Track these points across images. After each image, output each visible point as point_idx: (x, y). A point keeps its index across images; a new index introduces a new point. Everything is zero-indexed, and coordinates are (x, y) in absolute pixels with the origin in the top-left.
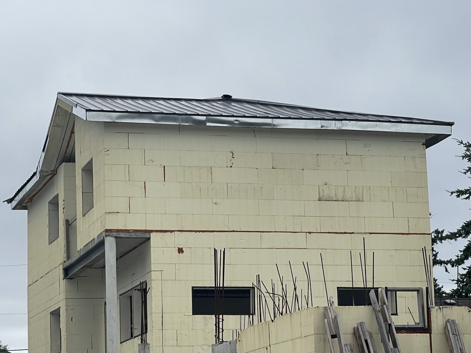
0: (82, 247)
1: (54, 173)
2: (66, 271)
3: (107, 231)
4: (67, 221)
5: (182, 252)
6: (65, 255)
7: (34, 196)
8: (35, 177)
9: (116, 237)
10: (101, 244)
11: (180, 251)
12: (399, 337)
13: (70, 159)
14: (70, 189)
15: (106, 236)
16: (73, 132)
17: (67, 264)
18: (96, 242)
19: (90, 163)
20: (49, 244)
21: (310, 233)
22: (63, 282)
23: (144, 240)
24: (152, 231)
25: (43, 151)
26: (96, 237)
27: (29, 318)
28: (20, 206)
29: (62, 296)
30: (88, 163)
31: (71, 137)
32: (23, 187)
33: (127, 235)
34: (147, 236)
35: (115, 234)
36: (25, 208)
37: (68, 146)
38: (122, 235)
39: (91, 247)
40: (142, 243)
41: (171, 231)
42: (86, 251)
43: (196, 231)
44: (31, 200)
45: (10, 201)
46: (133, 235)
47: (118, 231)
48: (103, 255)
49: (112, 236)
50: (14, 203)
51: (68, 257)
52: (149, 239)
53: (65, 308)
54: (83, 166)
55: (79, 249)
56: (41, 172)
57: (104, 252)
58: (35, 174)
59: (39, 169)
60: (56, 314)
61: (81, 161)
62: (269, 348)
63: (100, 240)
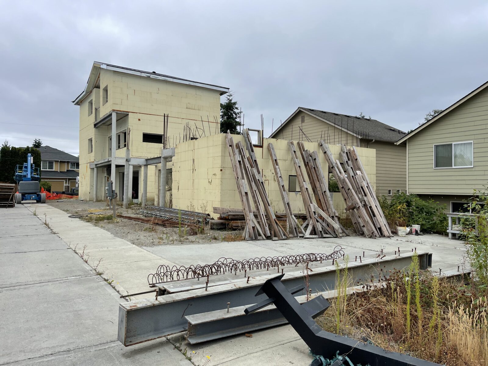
0: (102, 116)
1: (91, 92)
2: (95, 125)
3: (113, 110)
4: (96, 108)
5: (140, 120)
6: (95, 120)
7: (82, 101)
8: (84, 93)
9: (116, 113)
10: (111, 115)
11: (139, 120)
12: (254, 148)
13: (98, 87)
14: (98, 97)
15: (113, 112)
16: (99, 77)
17: (96, 123)
18: (108, 114)
19: (107, 87)
20: (89, 116)
21: (183, 119)
22: (94, 129)
23: (125, 115)
24: (129, 112)
25: (87, 83)
26: (108, 112)
27: (80, 141)
28: (77, 104)
29: (93, 134)
30: (106, 87)
31: (98, 79)
32: (79, 97)
33: (120, 112)
34: (128, 113)
35: (116, 112)
36: (79, 105)
37: (97, 82)
38: (119, 112)
39: (106, 116)
40: (125, 116)
41: (136, 113)
42: (104, 118)
43: (145, 114)
44: (81, 102)
45: (74, 102)
46: (123, 113)
47: (117, 111)
48: (111, 119)
49: (115, 112)
50: (75, 103)
51: (96, 121)
52: (128, 115)
53: (94, 138)
54: (103, 88)
55: (100, 117)
56: (86, 91)
57: (112, 118)
58: (84, 92)
59: (85, 90)
60: (91, 140)
61: (102, 86)
62: (193, 150)
63: (110, 113)
